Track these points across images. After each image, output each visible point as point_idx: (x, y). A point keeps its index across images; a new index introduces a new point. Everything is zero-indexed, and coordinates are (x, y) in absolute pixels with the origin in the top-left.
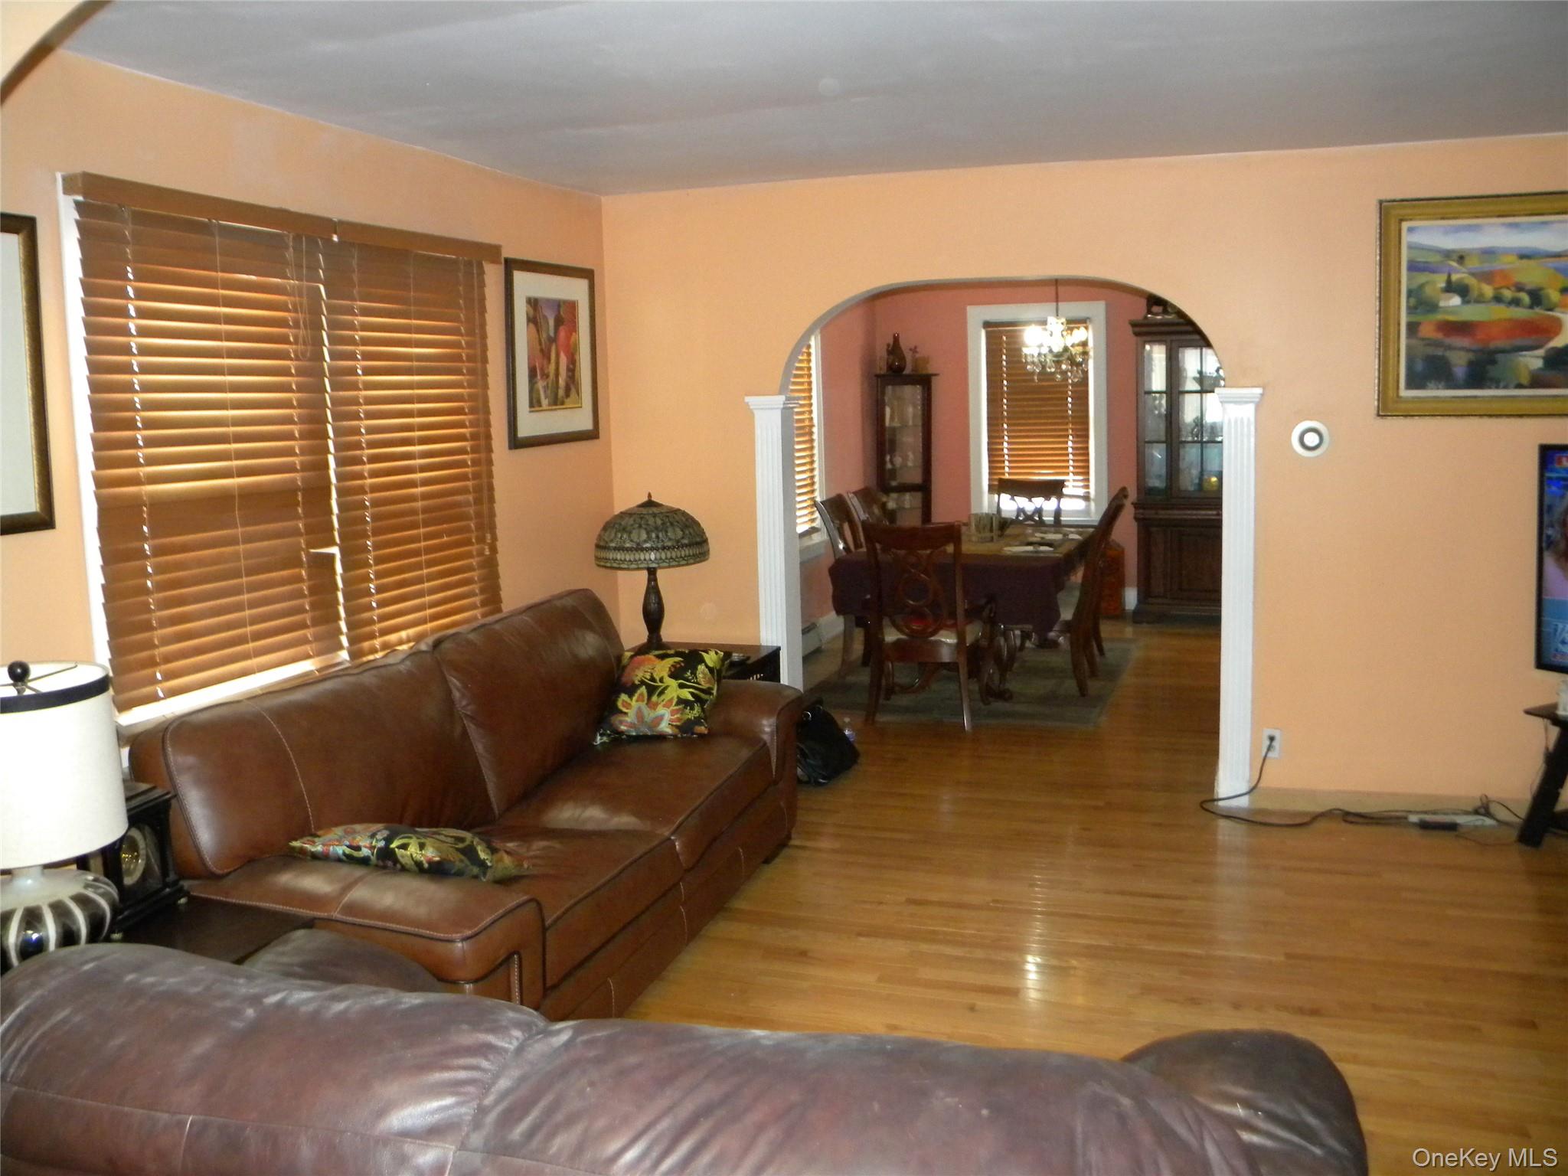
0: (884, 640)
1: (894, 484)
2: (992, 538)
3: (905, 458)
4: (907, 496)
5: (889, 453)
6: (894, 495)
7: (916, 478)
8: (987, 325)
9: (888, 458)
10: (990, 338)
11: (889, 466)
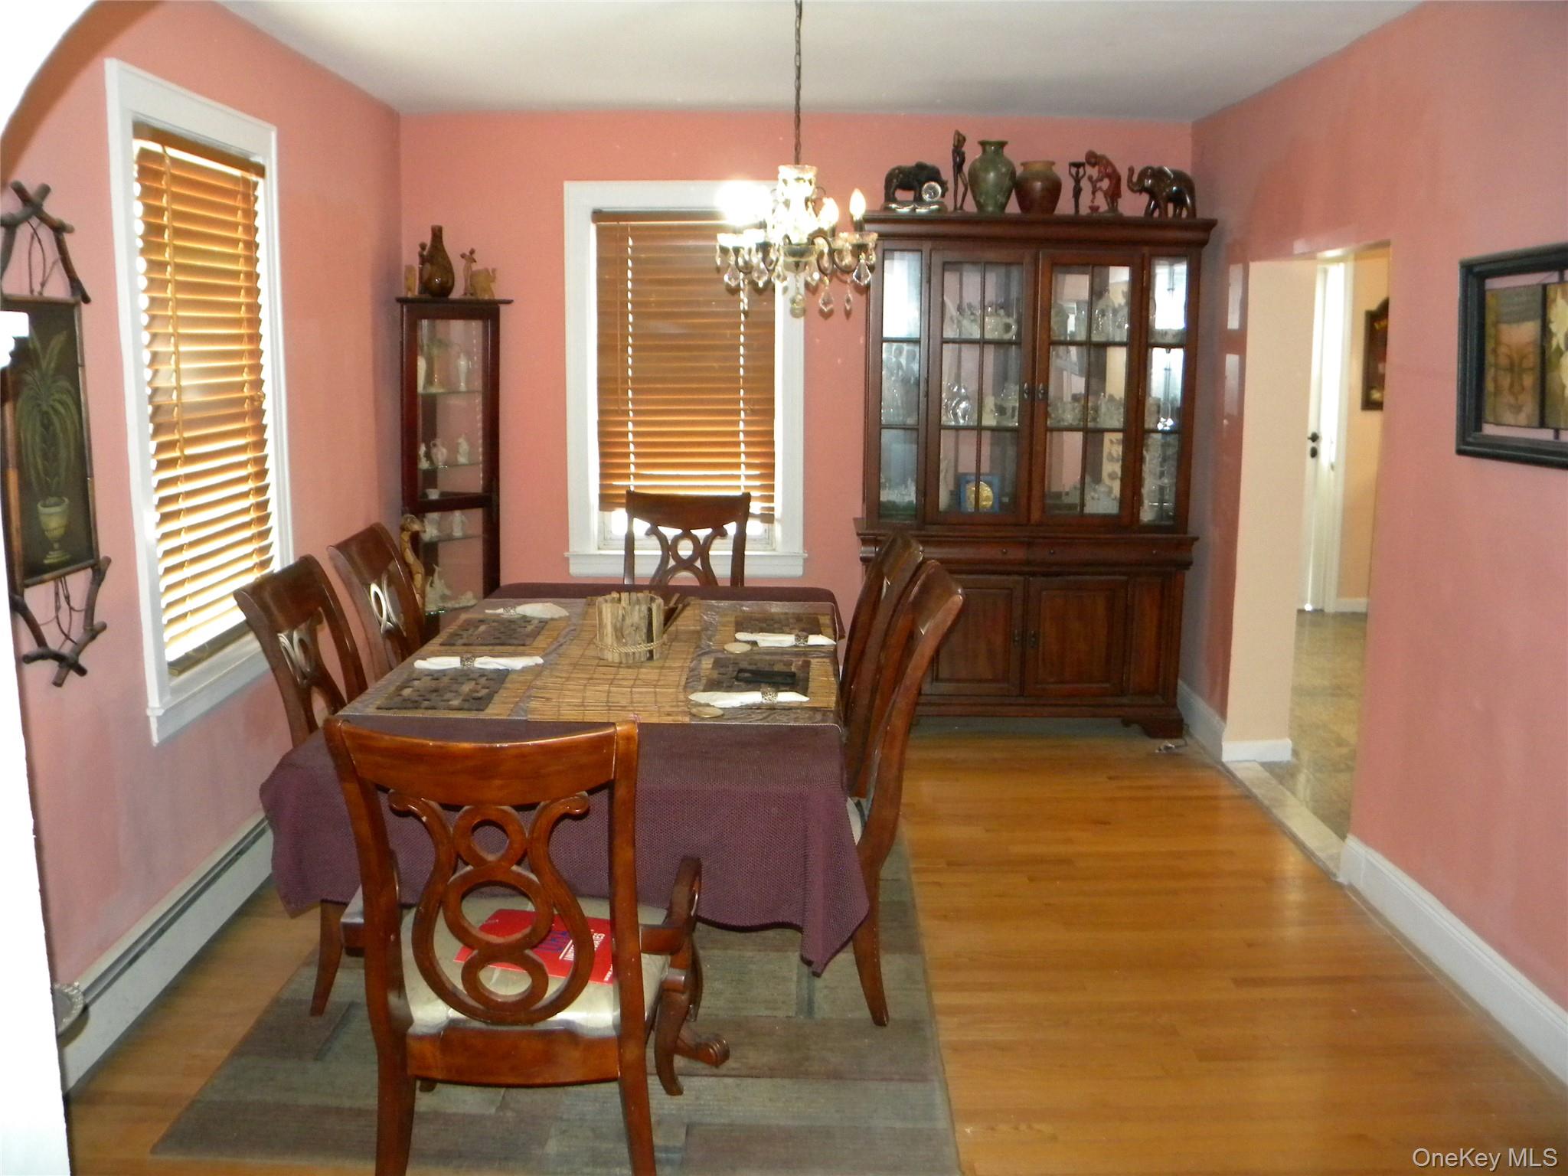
0: (409, 1021)
1: (434, 495)
2: (651, 652)
3: (454, 449)
4: (457, 516)
5: (424, 441)
8: (598, 215)
9: (422, 449)
10: (601, 233)
11: (424, 464)
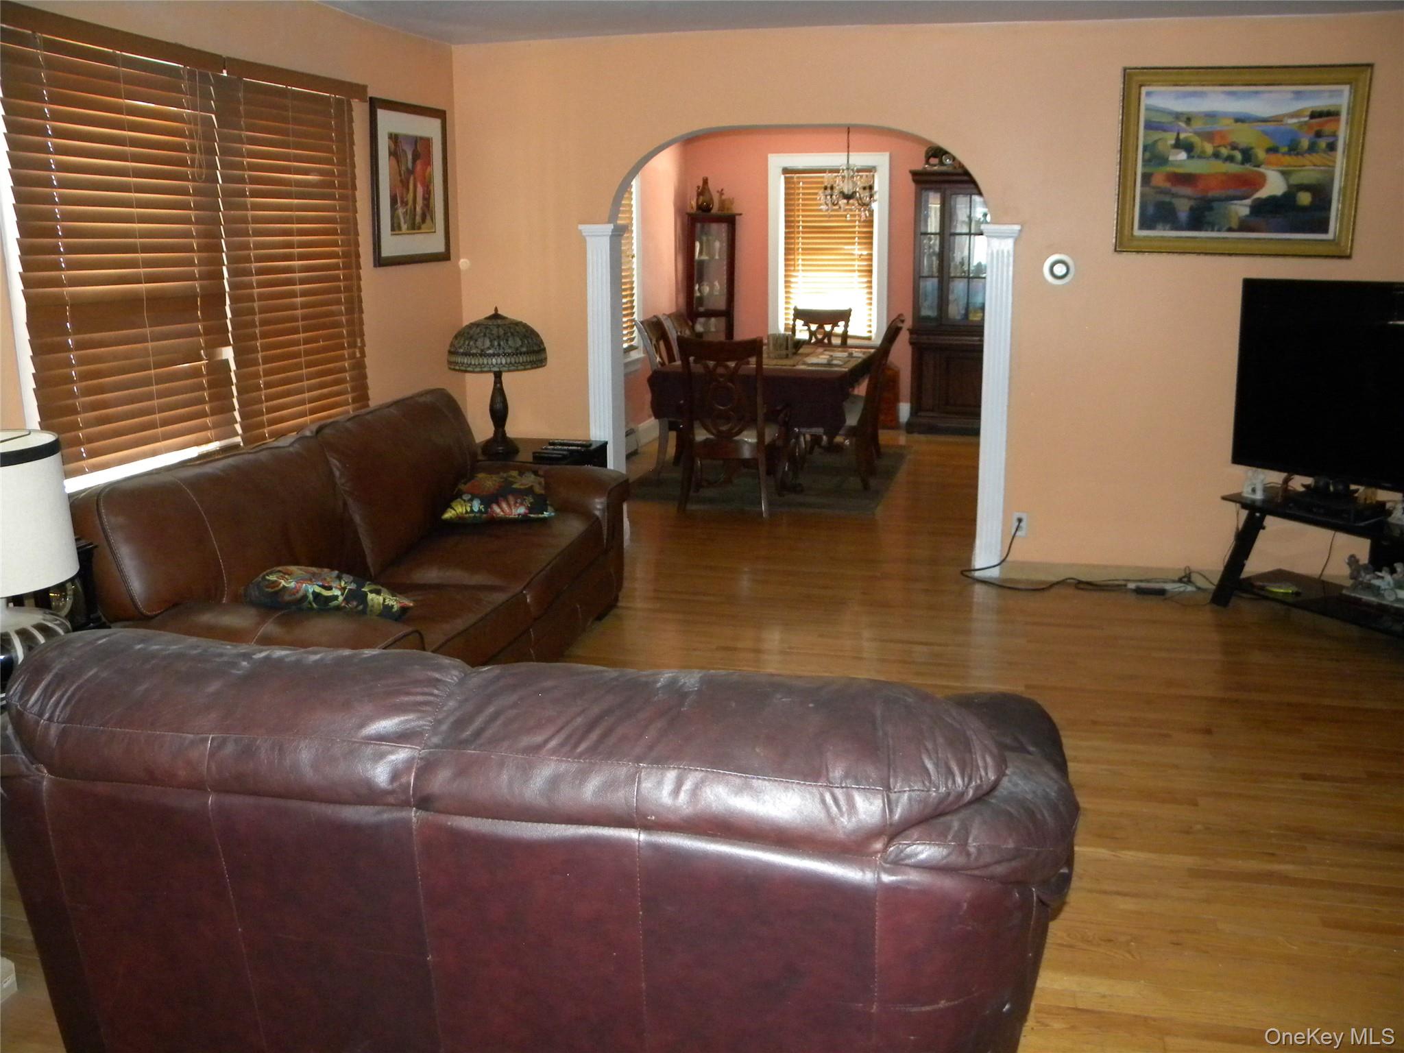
0: (693, 439)
1: (701, 309)
2: (787, 355)
3: (712, 287)
4: (713, 320)
5: (697, 282)
6: (702, 320)
7: (721, 305)
8: (786, 171)
9: (697, 287)
10: (787, 181)
11: (698, 294)
